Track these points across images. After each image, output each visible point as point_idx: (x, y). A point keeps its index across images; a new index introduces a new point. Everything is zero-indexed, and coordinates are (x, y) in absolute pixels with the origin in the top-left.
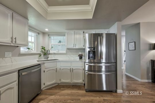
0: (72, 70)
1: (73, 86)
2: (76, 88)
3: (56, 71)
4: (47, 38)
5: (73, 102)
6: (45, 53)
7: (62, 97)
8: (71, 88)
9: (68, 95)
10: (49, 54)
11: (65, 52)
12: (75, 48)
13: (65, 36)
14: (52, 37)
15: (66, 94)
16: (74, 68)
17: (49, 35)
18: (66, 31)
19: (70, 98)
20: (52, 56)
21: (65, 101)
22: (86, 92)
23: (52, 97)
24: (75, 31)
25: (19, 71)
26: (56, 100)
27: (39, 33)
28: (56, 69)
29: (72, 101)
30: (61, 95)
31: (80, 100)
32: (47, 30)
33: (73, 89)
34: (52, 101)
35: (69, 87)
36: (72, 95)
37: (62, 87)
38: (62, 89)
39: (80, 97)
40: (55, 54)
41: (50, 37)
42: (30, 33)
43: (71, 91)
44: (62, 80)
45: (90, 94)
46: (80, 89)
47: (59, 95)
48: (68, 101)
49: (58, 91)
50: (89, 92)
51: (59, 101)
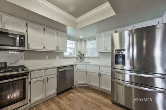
0: (100, 75)
1: (101, 91)
2: (103, 95)
3: (86, 73)
4: (83, 43)
5: (93, 106)
6: (81, 56)
7: (86, 97)
8: (98, 93)
9: (92, 98)
10: (85, 57)
11: (97, 55)
12: (106, 51)
13: (96, 39)
14: (88, 42)
15: (90, 97)
16: (102, 73)
17: (85, 41)
18: (97, 35)
19: (92, 101)
20: (87, 59)
21: (86, 101)
22: (113, 103)
23: (79, 94)
24: (106, 33)
25: (58, 68)
26: (81, 97)
27: (77, 41)
28: (86, 71)
29: (93, 104)
30: (86, 95)
31: (100, 107)
32: (81, 37)
33: (99, 94)
34: (78, 97)
35: (97, 92)
36: (96, 99)
37: (91, 90)
38: (89, 90)
39: (101, 105)
40: (89, 57)
41: (86, 43)
42: (68, 41)
43: (96, 96)
44: (91, 83)
45: (117, 107)
46: (107, 98)
47: (85, 94)
48: (89, 103)
49: (85, 91)
50: (116, 105)
51: (82, 99)
